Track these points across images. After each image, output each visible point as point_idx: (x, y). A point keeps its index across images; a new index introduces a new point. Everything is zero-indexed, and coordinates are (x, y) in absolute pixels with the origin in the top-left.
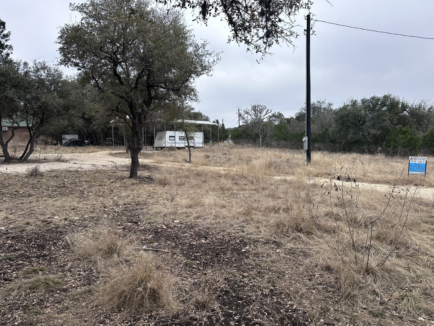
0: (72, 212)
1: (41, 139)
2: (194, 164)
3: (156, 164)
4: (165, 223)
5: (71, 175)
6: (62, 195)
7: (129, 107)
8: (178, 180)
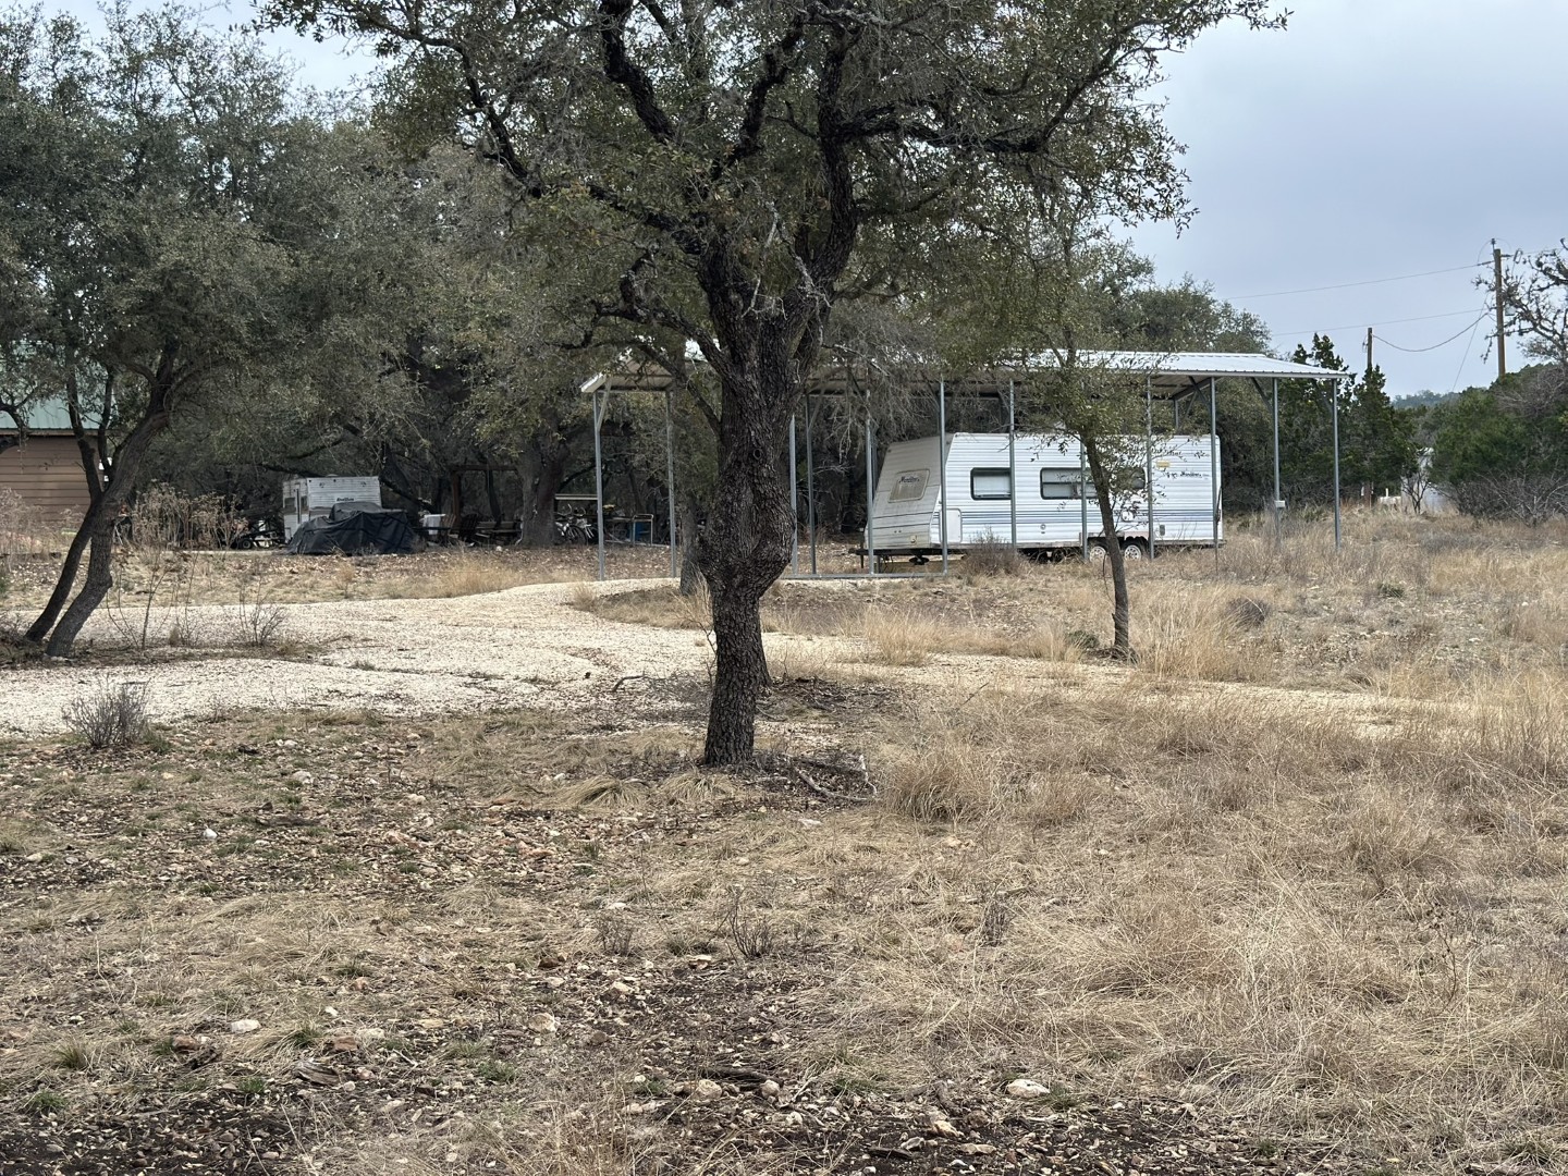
0: (343, 991)
1: (155, 506)
2: (1151, 668)
3: (879, 671)
4: (945, 1096)
5: (340, 744)
6: (280, 873)
7: (703, 284)
8: (1033, 786)
